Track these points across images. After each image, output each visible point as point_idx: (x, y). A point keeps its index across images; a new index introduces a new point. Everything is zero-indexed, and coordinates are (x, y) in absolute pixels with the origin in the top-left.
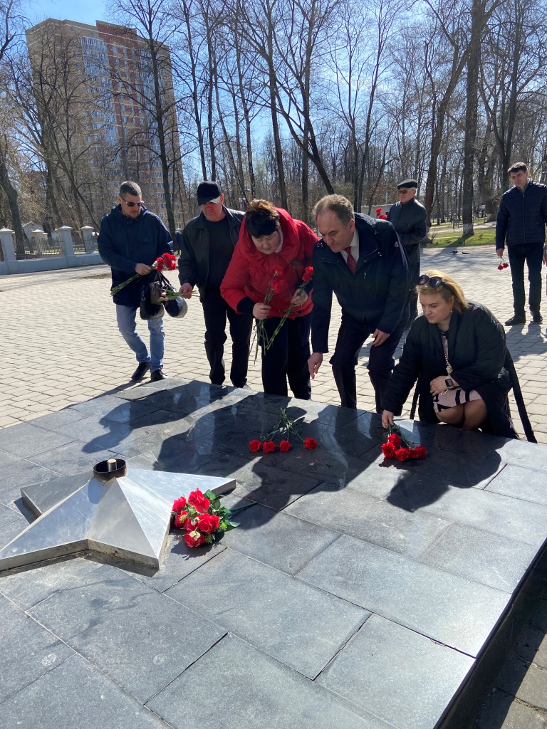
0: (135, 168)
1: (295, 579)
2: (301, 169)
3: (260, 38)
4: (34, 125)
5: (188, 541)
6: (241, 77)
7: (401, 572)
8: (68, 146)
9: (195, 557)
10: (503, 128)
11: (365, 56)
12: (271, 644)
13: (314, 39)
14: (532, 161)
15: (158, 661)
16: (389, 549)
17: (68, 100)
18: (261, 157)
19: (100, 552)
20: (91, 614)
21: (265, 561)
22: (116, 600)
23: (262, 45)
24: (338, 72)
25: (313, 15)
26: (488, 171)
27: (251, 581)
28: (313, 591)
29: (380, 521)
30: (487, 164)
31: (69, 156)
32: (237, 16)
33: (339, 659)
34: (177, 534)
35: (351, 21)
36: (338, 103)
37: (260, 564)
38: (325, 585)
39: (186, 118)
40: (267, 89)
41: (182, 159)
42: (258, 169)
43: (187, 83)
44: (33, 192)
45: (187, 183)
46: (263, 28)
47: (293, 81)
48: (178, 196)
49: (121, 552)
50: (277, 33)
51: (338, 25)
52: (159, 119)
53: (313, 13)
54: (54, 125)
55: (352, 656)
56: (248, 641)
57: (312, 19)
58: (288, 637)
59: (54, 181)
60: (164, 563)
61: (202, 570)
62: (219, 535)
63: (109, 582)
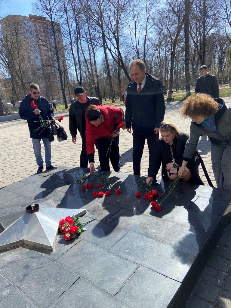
0: (48, 75)
1: (109, 252)
2: (118, 71)
3: (97, 18)
4: (5, 59)
5: (65, 238)
6: (90, 35)
7: (153, 247)
8: (19, 67)
9: (68, 245)
10: (201, 49)
11: (141, 23)
12: (98, 281)
13: (120, 18)
14: (214, 62)
15: (51, 291)
16: (148, 236)
17: (19, 48)
18: (100, 67)
19: (29, 245)
20: (24, 271)
21: (97, 245)
22: (34, 265)
23: (98, 21)
24: (131, 30)
25: (118, 7)
26: (196, 68)
27: (91, 254)
28: (116, 257)
29: (145, 224)
30: (195, 65)
31: (20, 71)
32: (87, 10)
33: (125, 286)
34: (61, 234)
35: (135, 9)
36: (131, 43)
37: (95, 246)
38: (121, 254)
39: (68, 53)
40: (101, 39)
41: (68, 70)
42: (99, 72)
43: (68, 39)
44: (6, 87)
45: (70, 80)
46: (98, 14)
47: (112, 35)
48: (67, 85)
49: (37, 244)
50: (104, 16)
51: (129, 11)
52: (57, 54)
53: (118, 6)
54: (13, 59)
55: (131, 285)
56: (88, 280)
57: (118, 9)
58: (105, 278)
59: (14, 82)
60: (55, 248)
61: (71, 250)
62: (79, 234)
63: (32, 257)
